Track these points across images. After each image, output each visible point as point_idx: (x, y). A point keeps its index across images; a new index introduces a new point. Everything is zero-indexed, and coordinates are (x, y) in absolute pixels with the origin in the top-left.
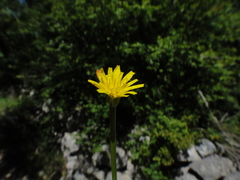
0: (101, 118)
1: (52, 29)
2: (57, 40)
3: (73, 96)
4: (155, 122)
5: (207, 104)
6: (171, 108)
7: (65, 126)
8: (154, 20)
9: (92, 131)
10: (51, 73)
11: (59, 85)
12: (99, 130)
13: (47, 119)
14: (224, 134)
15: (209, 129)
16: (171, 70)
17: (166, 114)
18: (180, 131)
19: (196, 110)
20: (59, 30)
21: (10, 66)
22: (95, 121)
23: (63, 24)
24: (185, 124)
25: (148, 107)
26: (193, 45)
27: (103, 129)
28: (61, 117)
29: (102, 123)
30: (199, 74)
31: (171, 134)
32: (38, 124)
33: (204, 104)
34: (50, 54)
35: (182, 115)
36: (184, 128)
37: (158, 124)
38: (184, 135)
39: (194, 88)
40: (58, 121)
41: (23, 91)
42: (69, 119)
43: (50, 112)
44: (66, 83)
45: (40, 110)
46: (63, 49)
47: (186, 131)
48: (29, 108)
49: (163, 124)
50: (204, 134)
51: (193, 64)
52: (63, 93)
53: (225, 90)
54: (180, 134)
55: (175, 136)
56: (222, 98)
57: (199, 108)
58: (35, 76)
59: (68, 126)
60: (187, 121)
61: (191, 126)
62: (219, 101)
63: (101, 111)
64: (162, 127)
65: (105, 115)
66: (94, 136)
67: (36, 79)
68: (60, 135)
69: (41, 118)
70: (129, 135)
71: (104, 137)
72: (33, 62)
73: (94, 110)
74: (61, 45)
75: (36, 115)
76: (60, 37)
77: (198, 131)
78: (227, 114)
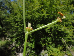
0: (32, 48)
1: (17, 20)
2: (18, 23)
3: (22, 40)
4: (49, 50)
5: (65, 43)
6: (54, 45)
7: (20, 50)
8: (47, 18)
9: (29, 52)
10: (16, 33)
11: (18, 37)
12: (31, 52)
13: (14, 48)
14: (72, 53)
15: (67, 51)
16: (53, 32)
17: (53, 47)
18: (58, 53)
19: (62, 45)
20: (19, 21)
21: (3, 31)
22: (30, 49)
23: (20, 19)
24: (59, 50)
25: (47, 44)
26: (59, 25)
27: (32, 52)
28: (18, 47)
29: (32, 49)
30: (62, 33)
31: (55, 54)
32: (11, 50)
33: (64, 43)
34: (16, 28)
35: (58, 47)
36: (59, 51)
37: (50, 50)
38: (59, 54)
39: (61, 37)
40: (17, 49)
41: (7, 38)
42: (21, 48)
43: (15, 46)
44: (20, 36)
45: (12, 45)
46: (20, 26)
47: (59, 53)
48: (8, 44)
49: (52, 50)
50: (66, 53)
51: (60, 31)
52: (19, 40)
53: (70, 38)
54: (58, 54)
55: (56, 55)
56: (70, 41)
57: (63, 44)
58: (11, 34)
59: (21, 51)
60: (60, 49)
61: (61, 51)
62: (69, 42)
63: (32, 46)
64: (52, 51)
65: (33, 47)
66: (29, 54)
67: (11, 35)
68: (18, 53)
69: (12, 48)
70: (41, 54)
71: (32, 54)
72: (10, 30)
73: (29, 46)
74: (19, 25)
75: (10, 47)
76: (19, 23)
77: (63, 52)
78: (72, 45)
